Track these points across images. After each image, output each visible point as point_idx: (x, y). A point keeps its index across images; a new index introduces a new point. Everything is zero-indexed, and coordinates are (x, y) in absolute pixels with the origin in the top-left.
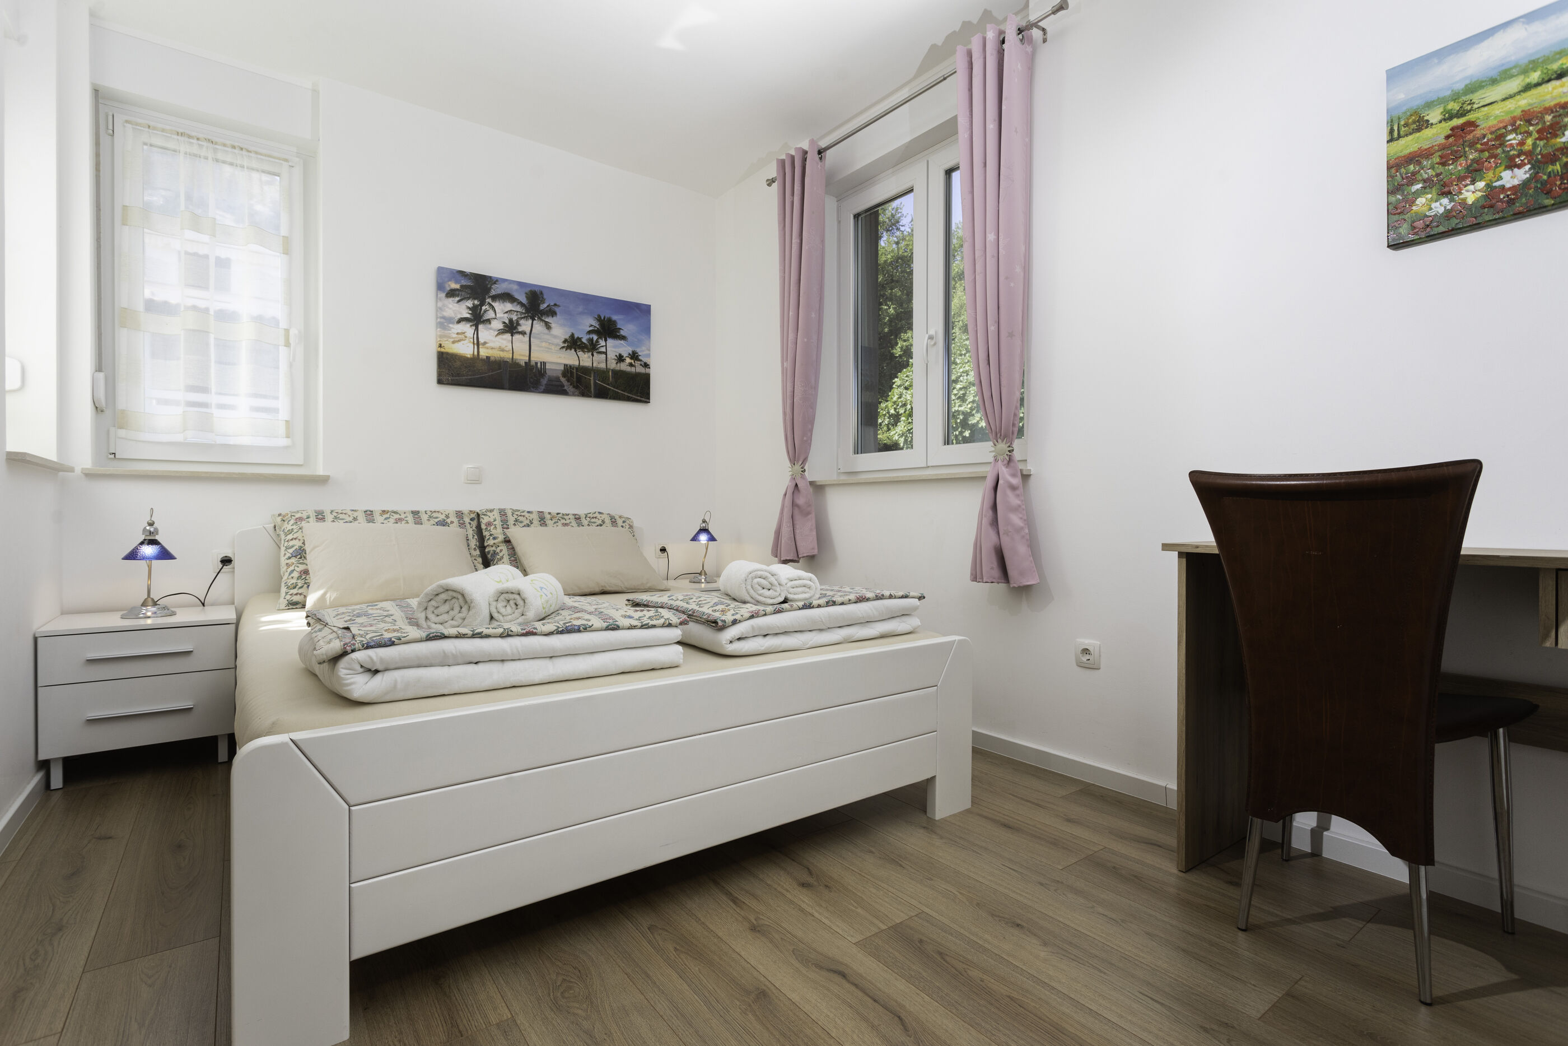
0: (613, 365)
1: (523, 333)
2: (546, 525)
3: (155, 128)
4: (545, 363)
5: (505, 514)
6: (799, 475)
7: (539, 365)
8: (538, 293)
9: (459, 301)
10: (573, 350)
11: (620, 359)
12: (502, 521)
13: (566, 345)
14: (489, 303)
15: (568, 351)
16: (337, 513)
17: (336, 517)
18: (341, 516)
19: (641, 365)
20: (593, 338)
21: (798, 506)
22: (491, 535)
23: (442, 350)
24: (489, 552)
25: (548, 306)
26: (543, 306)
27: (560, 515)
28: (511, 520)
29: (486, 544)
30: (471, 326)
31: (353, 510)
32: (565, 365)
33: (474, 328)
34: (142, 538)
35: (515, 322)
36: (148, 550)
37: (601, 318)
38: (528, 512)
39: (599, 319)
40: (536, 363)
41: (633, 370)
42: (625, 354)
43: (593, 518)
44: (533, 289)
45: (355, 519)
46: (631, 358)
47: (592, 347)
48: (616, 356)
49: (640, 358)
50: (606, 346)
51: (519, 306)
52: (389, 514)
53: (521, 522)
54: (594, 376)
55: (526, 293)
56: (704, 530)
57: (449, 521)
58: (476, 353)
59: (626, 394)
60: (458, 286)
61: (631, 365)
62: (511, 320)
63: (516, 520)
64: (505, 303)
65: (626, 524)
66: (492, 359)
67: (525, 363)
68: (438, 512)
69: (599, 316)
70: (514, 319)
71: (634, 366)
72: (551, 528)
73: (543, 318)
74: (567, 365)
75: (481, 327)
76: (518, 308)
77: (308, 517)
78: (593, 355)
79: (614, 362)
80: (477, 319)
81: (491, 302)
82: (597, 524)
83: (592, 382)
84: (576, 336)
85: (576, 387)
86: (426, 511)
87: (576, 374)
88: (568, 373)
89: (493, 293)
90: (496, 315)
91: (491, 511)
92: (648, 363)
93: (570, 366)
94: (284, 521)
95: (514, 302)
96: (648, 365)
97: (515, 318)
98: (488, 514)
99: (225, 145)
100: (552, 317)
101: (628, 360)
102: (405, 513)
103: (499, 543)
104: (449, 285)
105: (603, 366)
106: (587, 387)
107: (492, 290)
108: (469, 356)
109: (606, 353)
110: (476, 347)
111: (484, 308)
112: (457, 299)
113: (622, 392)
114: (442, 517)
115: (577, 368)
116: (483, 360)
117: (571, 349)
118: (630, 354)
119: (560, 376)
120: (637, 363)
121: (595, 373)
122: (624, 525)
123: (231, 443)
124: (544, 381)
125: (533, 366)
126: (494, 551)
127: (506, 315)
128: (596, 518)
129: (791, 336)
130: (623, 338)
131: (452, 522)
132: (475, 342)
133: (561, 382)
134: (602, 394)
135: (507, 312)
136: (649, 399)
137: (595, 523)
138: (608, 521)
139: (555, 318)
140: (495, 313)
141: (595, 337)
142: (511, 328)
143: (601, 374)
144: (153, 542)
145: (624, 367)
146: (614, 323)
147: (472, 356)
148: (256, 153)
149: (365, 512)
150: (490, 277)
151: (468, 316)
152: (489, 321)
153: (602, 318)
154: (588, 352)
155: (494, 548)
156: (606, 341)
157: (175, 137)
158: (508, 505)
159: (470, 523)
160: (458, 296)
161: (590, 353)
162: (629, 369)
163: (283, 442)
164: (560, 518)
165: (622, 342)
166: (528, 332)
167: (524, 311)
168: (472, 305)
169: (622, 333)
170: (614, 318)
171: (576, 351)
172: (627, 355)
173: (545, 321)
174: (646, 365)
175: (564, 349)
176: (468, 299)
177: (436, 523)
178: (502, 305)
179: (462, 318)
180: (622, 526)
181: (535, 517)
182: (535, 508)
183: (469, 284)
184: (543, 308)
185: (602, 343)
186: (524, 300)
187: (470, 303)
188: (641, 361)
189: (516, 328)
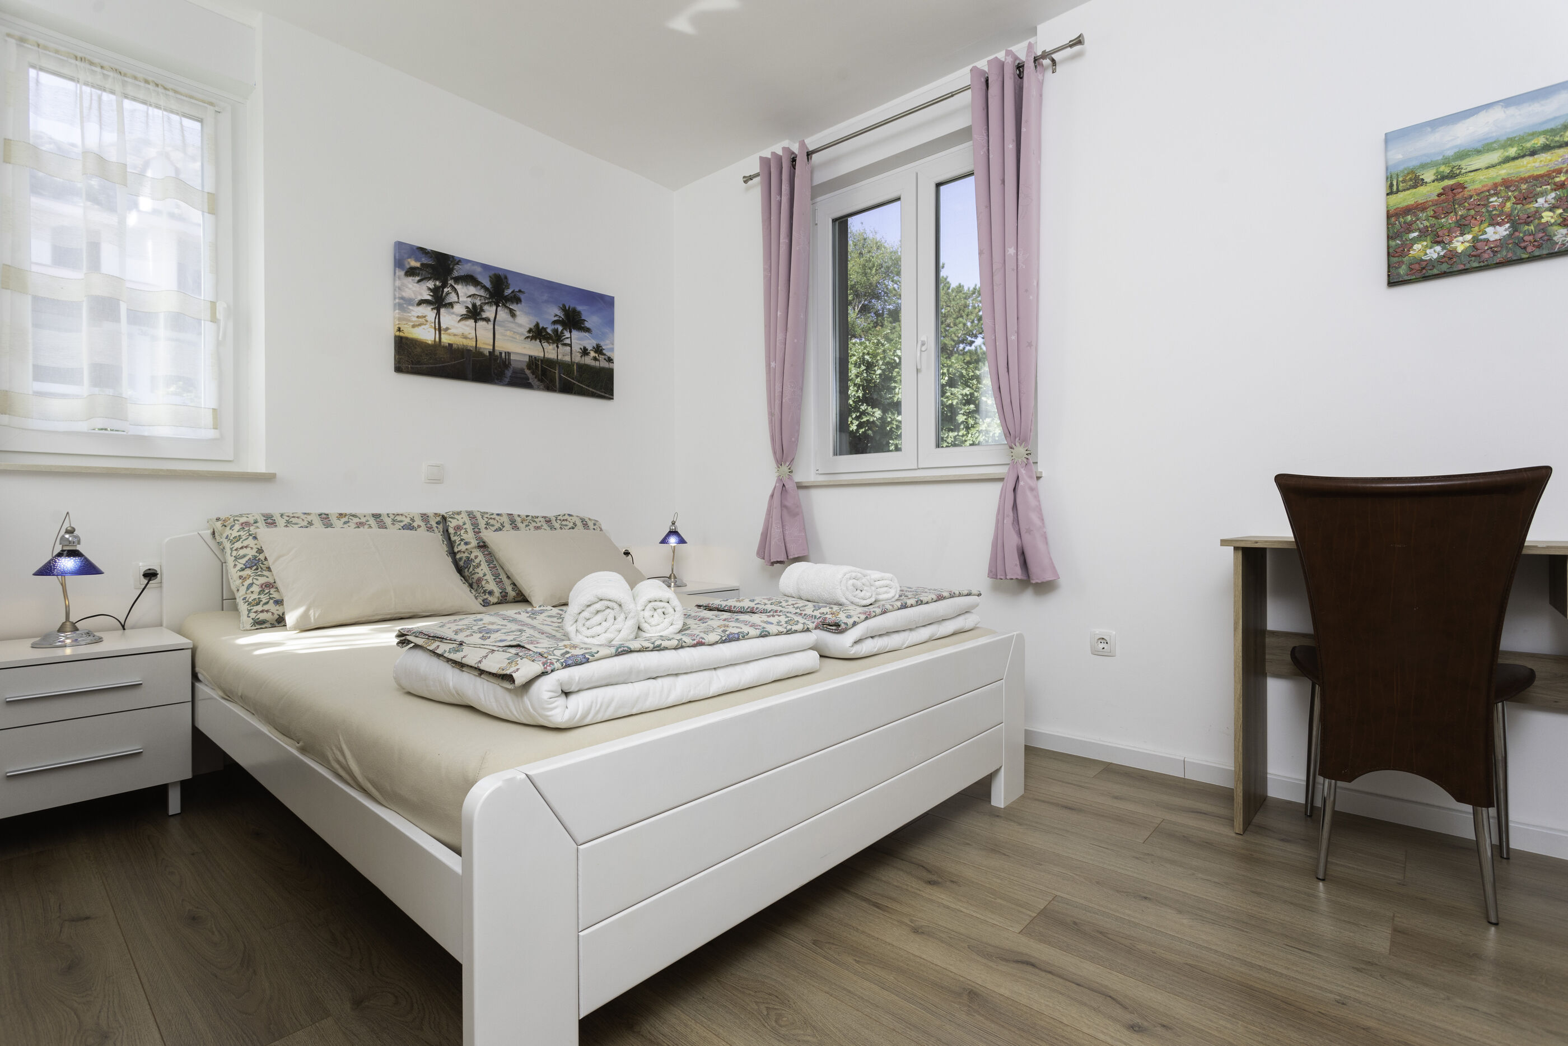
0: (577, 358)
1: (487, 320)
2: (518, 528)
3: (46, 48)
4: (509, 354)
5: (475, 517)
6: (787, 475)
7: (503, 355)
8: (503, 277)
9: (419, 281)
10: (538, 341)
11: (585, 352)
12: (472, 524)
13: (531, 335)
14: (451, 285)
15: (533, 341)
16: (288, 516)
17: (288, 522)
18: (294, 520)
19: (605, 359)
20: (557, 329)
21: (786, 507)
22: (462, 540)
23: (401, 334)
24: (461, 559)
25: (513, 292)
26: (508, 292)
27: (530, 518)
28: (482, 524)
29: (456, 550)
30: (432, 309)
31: (305, 514)
32: (529, 356)
33: (435, 311)
34: (58, 549)
35: (479, 307)
36: (68, 563)
37: (566, 307)
38: (498, 515)
39: (564, 309)
40: (501, 353)
41: (597, 364)
42: (589, 348)
43: (563, 520)
44: (497, 272)
45: (310, 523)
46: (596, 352)
47: (557, 339)
48: (581, 349)
49: (604, 352)
50: (571, 337)
51: (482, 290)
52: (347, 517)
53: (493, 526)
54: (559, 369)
55: (490, 277)
56: (673, 533)
57: (415, 524)
58: (437, 339)
59: (591, 389)
60: (418, 264)
61: (595, 359)
62: (474, 305)
63: (487, 524)
64: (468, 286)
65: (597, 526)
66: (455, 346)
67: (490, 352)
68: (401, 515)
69: (564, 306)
70: (477, 304)
71: (598, 360)
72: (523, 532)
73: (508, 305)
74: (532, 357)
75: (443, 311)
76: (482, 293)
77: (256, 522)
78: (558, 347)
79: (579, 355)
80: (438, 302)
81: (453, 284)
82: (569, 527)
83: (557, 375)
84: (541, 326)
85: (541, 380)
86: (388, 514)
87: (542, 366)
88: (533, 365)
89: (455, 274)
90: (458, 298)
91: (459, 513)
92: (612, 357)
93: (535, 358)
94: (225, 526)
95: (478, 285)
96: (612, 360)
97: (478, 303)
98: (456, 516)
99: (135, 78)
100: (517, 304)
101: (593, 354)
102: (365, 516)
103: (473, 548)
104: (409, 263)
105: (567, 359)
106: (552, 381)
107: (455, 271)
108: (430, 342)
109: (570, 345)
110: (437, 332)
111: (446, 290)
112: (418, 278)
113: (586, 387)
114: (407, 521)
115: (542, 361)
116: (444, 347)
117: (536, 340)
118: (594, 348)
119: (525, 367)
120: (601, 357)
121: (560, 366)
122: (595, 527)
123: (146, 434)
124: (509, 373)
125: (497, 356)
126: (468, 558)
127: (469, 299)
128: (566, 520)
129: (780, 336)
130: (588, 330)
131: (419, 526)
132: (437, 327)
133: (526, 374)
134: (567, 389)
135: (470, 296)
136: (612, 395)
137: (567, 525)
138: (579, 523)
139: (519, 305)
140: (458, 296)
141: (560, 328)
142: (474, 314)
143: (566, 367)
144: (74, 553)
145: (588, 361)
146: (579, 313)
147: (433, 343)
148: (176, 92)
149: (319, 515)
150: (453, 257)
151: (429, 298)
152: (451, 305)
153: (567, 308)
154: (553, 343)
155: (466, 554)
156: (571, 332)
157: (73, 61)
158: (476, 508)
159: (437, 527)
160: (418, 275)
161: (555, 345)
162: (593, 363)
163: (212, 434)
164: (530, 520)
165: (587, 334)
166: (492, 318)
167: (488, 296)
168: (433, 286)
169: (587, 325)
170: (579, 308)
171: (540, 342)
172: (591, 348)
173: (509, 308)
174: (610, 360)
175: (529, 339)
176: (429, 279)
177: (402, 527)
178: (465, 288)
179: (422, 300)
180: (594, 529)
181: (505, 519)
182: (504, 511)
183: (430, 263)
184: (507, 294)
185: (567, 334)
186: (488, 285)
187: (431, 284)
188: (604, 355)
189: (479, 314)
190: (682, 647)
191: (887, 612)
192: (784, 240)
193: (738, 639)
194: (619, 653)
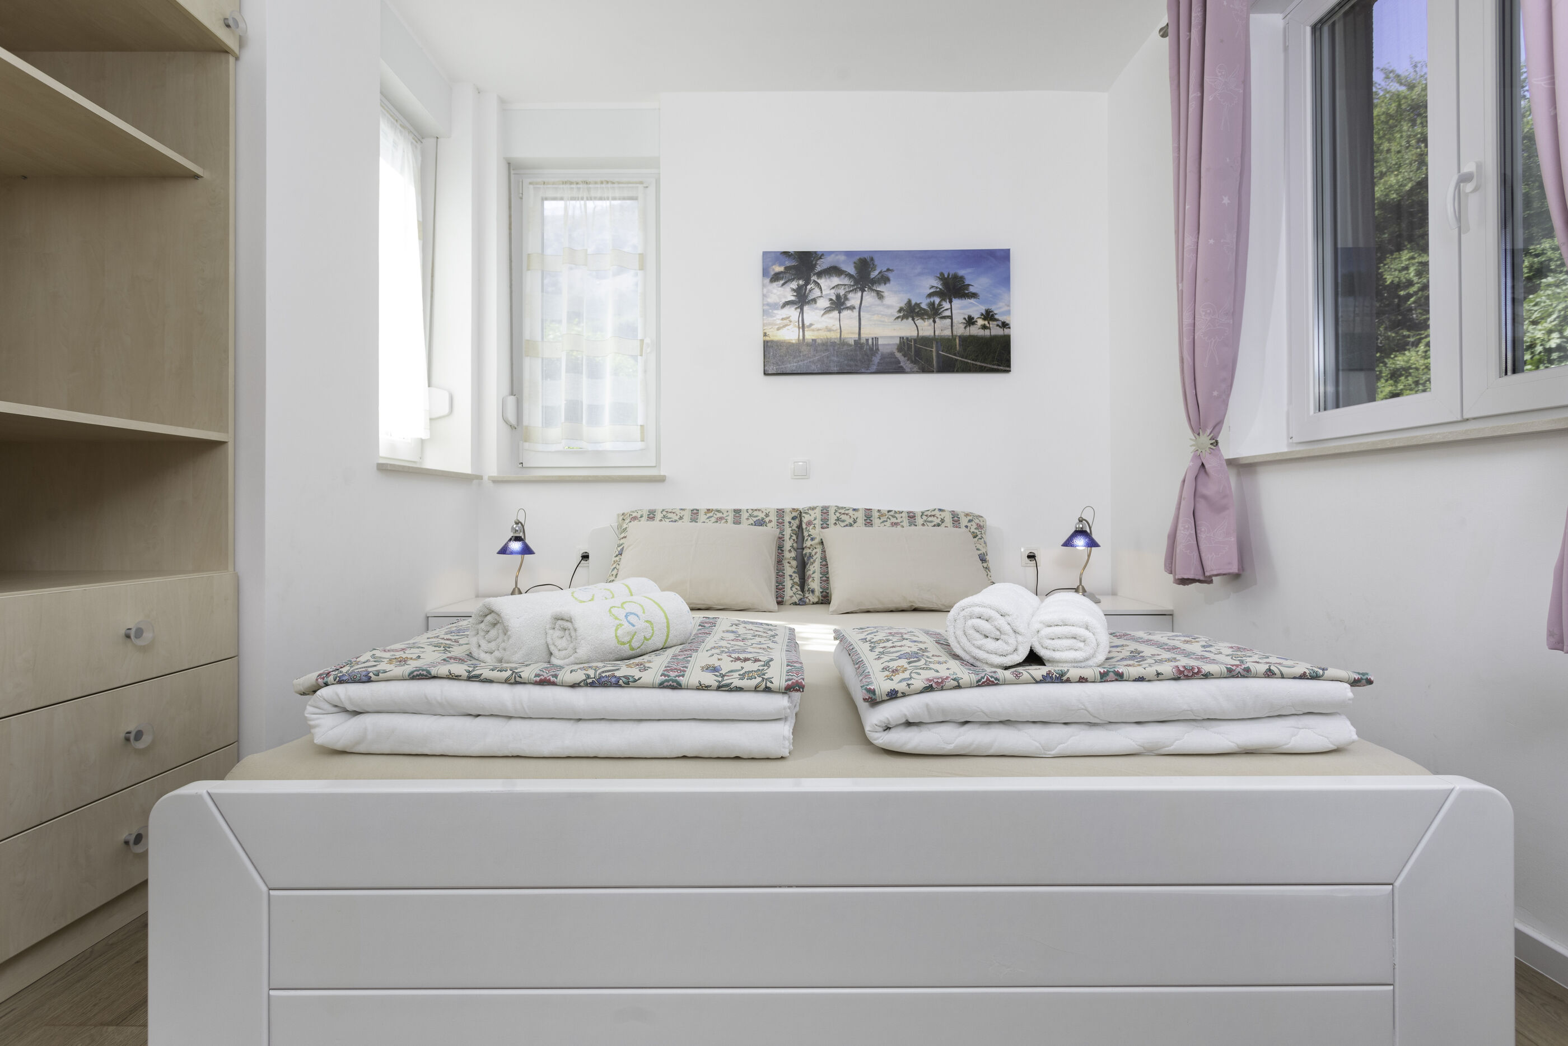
0: (960, 330)
1: (852, 308)
2: (872, 524)
3: (548, 183)
4: (877, 339)
5: (827, 513)
6: (1207, 449)
7: (870, 342)
8: (868, 260)
9: (783, 285)
10: (910, 319)
11: (970, 321)
12: (822, 520)
13: (902, 314)
14: (814, 281)
15: (905, 320)
16: (667, 512)
17: (664, 517)
18: (669, 515)
19: (998, 325)
20: (934, 301)
21: (1205, 497)
22: (809, 535)
23: (767, 339)
24: (806, 554)
25: (880, 273)
26: (874, 274)
27: (892, 513)
28: (832, 518)
29: (804, 545)
30: (796, 308)
31: (682, 509)
32: (900, 338)
33: (799, 310)
34: (511, 534)
35: (843, 297)
36: (516, 546)
37: (944, 276)
38: (854, 510)
39: (942, 278)
40: (867, 340)
41: (987, 333)
42: (976, 315)
43: (930, 516)
44: (862, 256)
45: (681, 518)
46: (985, 319)
47: (934, 312)
48: (965, 319)
49: (996, 317)
50: (951, 308)
51: (847, 279)
52: (713, 513)
53: (843, 521)
54: (937, 347)
55: (855, 263)
56: (1080, 532)
57: (767, 520)
58: (801, 337)
59: (979, 364)
60: (781, 269)
61: (984, 327)
62: (838, 296)
63: (838, 519)
64: (832, 278)
65: (973, 523)
66: (819, 341)
67: (855, 341)
68: (759, 510)
69: (942, 274)
70: (841, 294)
71: (989, 328)
72: (878, 527)
73: (874, 288)
74: (903, 338)
75: (806, 308)
76: (846, 281)
77: (641, 517)
78: (934, 322)
79: (963, 326)
80: (802, 300)
81: (816, 280)
82: (933, 524)
83: (934, 354)
84: (913, 303)
85: (914, 362)
86: (747, 510)
87: (915, 346)
88: (904, 346)
89: (818, 269)
90: (822, 293)
91: (813, 509)
92: (1007, 322)
93: (907, 338)
94: (624, 520)
95: (841, 274)
96: (1008, 324)
97: (842, 292)
98: (810, 512)
99: (596, 183)
100: (885, 284)
101: (980, 322)
102: (727, 512)
103: (817, 544)
104: (773, 270)
105: (947, 333)
106: (929, 361)
107: (818, 266)
108: (794, 342)
109: (951, 317)
110: (801, 330)
111: (809, 287)
112: (782, 282)
113: (972, 362)
114: (761, 515)
115: (915, 340)
116: (808, 345)
117: (907, 319)
118: (982, 314)
119: (895, 351)
120: (993, 324)
121: (937, 342)
122: (969, 525)
123: (600, 449)
124: (876, 360)
125: (863, 343)
126: (810, 554)
127: (833, 291)
128: (934, 516)
130: (974, 295)
131: (770, 521)
132: (801, 326)
133: (896, 358)
134: (947, 367)
135: (833, 288)
136: (1009, 366)
137: (931, 522)
138: (948, 520)
139: (888, 285)
140: (821, 290)
141: (937, 300)
142: (838, 304)
143: (947, 343)
144: (517, 539)
145: (975, 331)
146: (962, 278)
147: (797, 342)
148: (619, 183)
149: (692, 511)
150: (815, 252)
151: (793, 298)
152: (814, 300)
153: (946, 276)
154: (929, 318)
155: (810, 551)
156: (951, 302)
157: (561, 186)
158: (832, 502)
159: (790, 523)
160: (782, 279)
161: (931, 321)
162: (981, 333)
163: (639, 445)
164: (891, 517)
165: (972, 301)
166: (857, 306)
167: (852, 284)
168: (797, 286)
169: (972, 289)
170: (961, 272)
171: (913, 320)
172: (979, 316)
173: (876, 291)
174: (1005, 325)
175: (900, 319)
176: (793, 280)
177: (755, 522)
178: (828, 280)
179: (786, 302)
180: (967, 527)
181: (860, 516)
182: (863, 506)
183: (793, 264)
184: (874, 276)
185: (946, 305)
186: (851, 270)
187: (794, 285)
188: (997, 320)
189: (843, 303)
190: (516, 683)
191: (997, 684)
192: (1194, 94)
193: (617, 685)
194: (414, 676)
